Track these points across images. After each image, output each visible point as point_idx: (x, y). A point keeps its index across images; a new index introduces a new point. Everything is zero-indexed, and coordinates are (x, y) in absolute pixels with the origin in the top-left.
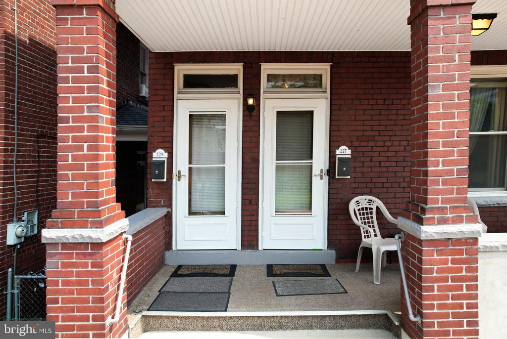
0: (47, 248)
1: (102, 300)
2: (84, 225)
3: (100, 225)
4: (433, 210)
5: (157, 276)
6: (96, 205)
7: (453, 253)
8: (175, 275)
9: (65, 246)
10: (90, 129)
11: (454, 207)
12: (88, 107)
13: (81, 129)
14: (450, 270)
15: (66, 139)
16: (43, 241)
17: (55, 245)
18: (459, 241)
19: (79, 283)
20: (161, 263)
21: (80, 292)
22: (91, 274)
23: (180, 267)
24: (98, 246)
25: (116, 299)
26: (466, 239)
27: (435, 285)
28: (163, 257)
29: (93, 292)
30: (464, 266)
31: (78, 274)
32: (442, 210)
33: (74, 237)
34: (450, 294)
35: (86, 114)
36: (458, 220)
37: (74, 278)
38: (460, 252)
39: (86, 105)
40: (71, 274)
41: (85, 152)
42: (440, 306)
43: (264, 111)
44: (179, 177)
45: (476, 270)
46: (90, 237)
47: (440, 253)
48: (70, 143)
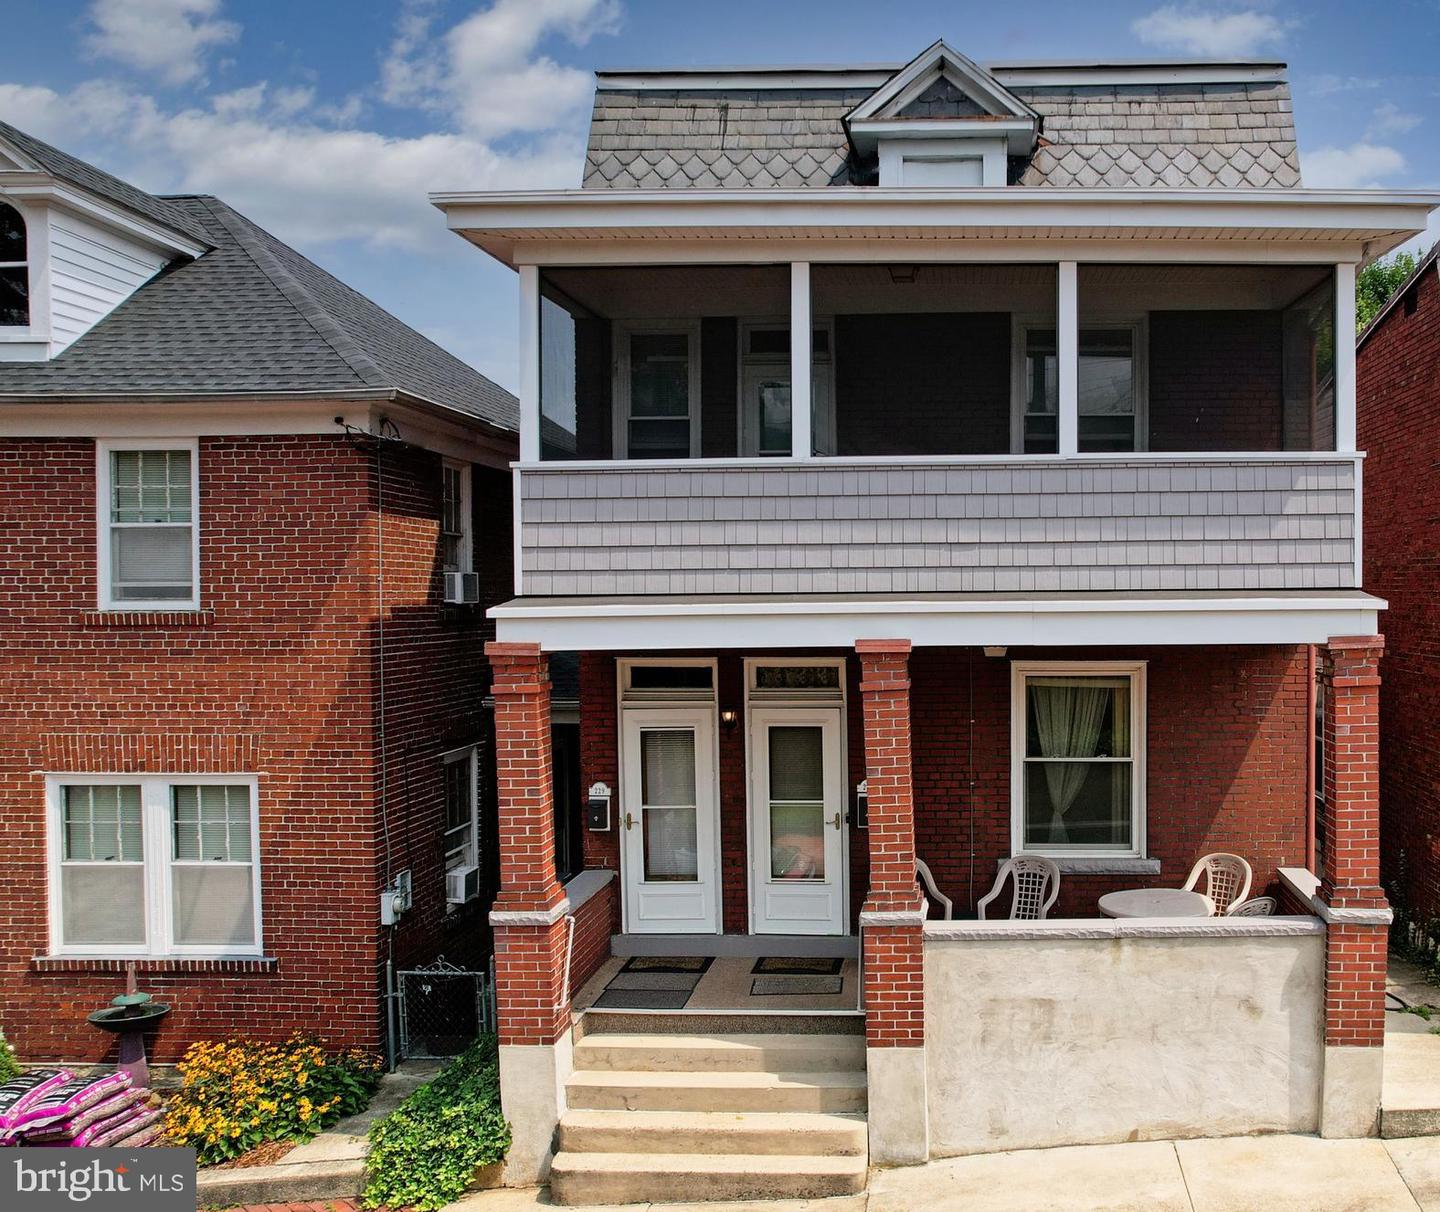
0: (495, 930)
1: (549, 985)
2: (530, 908)
3: (546, 907)
4: (875, 896)
5: (601, 970)
6: (541, 887)
7: (895, 940)
8: (625, 969)
9: (512, 928)
10: (532, 811)
11: (897, 893)
12: (529, 790)
13: (523, 812)
14: (894, 959)
15: (507, 822)
16: (491, 924)
17: (502, 927)
18: (902, 929)
19: (526, 967)
20: (606, 954)
21: (528, 976)
22: (538, 957)
23: (633, 959)
24: (545, 928)
25: (561, 985)
26: (909, 927)
27: (879, 974)
28: (609, 943)
29: (540, 976)
30: (908, 955)
31: (526, 957)
32: (885, 896)
33: (521, 920)
34: (894, 984)
35: (526, 797)
36: (900, 907)
37: (522, 962)
38: (903, 940)
39: (526, 789)
40: (518, 957)
41: (528, 834)
42: (884, 997)
43: (751, 726)
44: (629, 825)
45: (921, 959)
46: (537, 920)
47: (882, 940)
48: (512, 826)
